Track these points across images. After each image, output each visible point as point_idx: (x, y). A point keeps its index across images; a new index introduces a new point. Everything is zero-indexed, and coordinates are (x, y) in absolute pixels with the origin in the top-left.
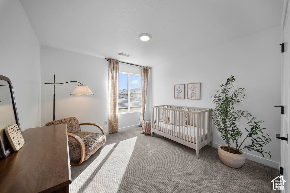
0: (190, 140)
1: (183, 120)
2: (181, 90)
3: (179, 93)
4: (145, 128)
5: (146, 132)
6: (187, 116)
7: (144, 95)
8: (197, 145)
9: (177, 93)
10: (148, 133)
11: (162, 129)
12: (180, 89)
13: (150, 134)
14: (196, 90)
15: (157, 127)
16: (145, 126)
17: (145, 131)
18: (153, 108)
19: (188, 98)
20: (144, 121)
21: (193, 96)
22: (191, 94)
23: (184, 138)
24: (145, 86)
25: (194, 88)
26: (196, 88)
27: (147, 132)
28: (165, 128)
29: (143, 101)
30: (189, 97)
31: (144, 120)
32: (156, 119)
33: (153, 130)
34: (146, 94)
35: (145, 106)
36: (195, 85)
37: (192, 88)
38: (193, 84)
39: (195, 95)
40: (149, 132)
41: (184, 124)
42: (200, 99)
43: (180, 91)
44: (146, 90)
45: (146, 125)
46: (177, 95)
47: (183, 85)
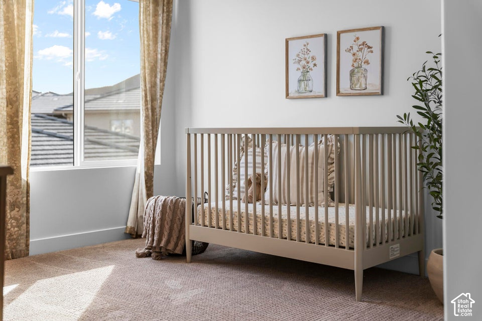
0: (333, 240)
1: (320, 181)
2: (313, 58)
3: (306, 71)
4: (157, 225)
5: (162, 244)
6: (334, 167)
7: (154, 85)
8: (357, 252)
9: (299, 74)
10: (171, 247)
11: (232, 220)
12: (311, 54)
13: (178, 251)
14: (369, 57)
15: (211, 213)
16: (158, 218)
17: (160, 240)
18: (192, 136)
19: (338, 92)
20: (152, 200)
21: (358, 80)
22: (352, 73)
23: (314, 239)
24: (156, 43)
25: (361, 50)
26: (369, 47)
27: (168, 242)
28: (244, 215)
29: (147, 117)
30: (345, 85)
31: (149, 195)
32: (206, 189)
33: (194, 233)
34: (162, 81)
35: (155, 137)
36: (364, 37)
37: (356, 48)
38: (358, 34)
39: (366, 78)
40: (176, 245)
41: (321, 196)
42: (382, 93)
43: (311, 65)
44: (160, 64)
45: (163, 212)
46: (300, 81)
47: (322, 39)
